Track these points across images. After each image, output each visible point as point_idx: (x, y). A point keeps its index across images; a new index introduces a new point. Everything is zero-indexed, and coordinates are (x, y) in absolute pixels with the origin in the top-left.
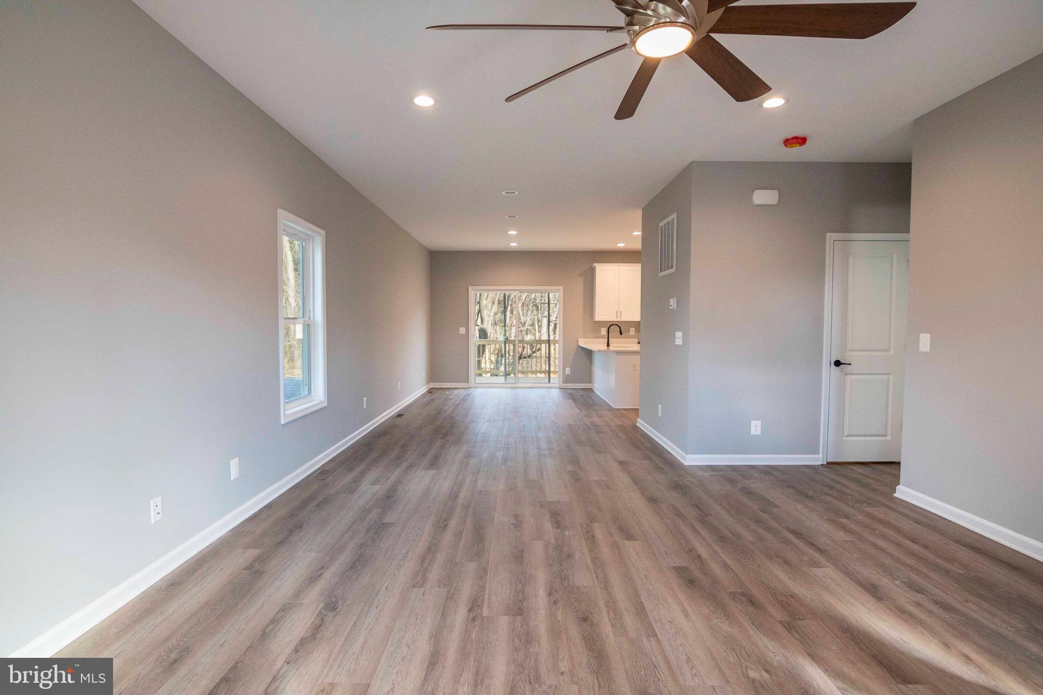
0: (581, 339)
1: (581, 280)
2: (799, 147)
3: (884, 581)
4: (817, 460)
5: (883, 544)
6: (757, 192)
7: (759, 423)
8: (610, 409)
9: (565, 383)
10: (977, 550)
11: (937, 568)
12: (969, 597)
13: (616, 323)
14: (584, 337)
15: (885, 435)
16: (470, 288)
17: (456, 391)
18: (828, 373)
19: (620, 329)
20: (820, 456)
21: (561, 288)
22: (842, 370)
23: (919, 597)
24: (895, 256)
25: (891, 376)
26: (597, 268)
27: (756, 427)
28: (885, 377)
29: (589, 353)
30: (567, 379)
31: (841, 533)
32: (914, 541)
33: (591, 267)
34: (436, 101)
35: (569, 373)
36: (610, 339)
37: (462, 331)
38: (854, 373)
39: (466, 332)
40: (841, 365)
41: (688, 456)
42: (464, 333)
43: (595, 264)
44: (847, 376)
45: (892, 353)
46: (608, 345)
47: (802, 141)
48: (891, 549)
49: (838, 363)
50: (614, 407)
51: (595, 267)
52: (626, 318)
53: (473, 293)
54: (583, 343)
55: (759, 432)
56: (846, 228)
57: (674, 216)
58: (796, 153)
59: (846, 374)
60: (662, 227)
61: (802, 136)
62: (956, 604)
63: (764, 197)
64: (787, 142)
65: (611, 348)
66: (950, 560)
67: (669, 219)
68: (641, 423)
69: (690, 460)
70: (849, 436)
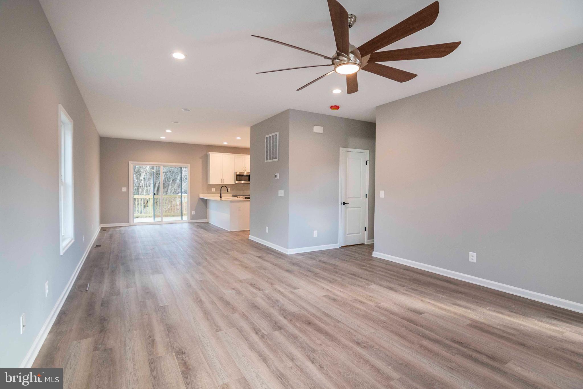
0: (201, 194)
1: (200, 161)
2: (336, 110)
3: (392, 285)
4: (338, 246)
5: (382, 273)
6: (315, 126)
7: (316, 231)
8: (228, 232)
9: (192, 220)
10: (408, 270)
11: (403, 278)
12: (417, 285)
13: (225, 185)
14: (202, 193)
15: (359, 233)
16: (130, 162)
17: (122, 228)
18: (341, 207)
19: (221, 188)
20: (339, 244)
21: (189, 165)
22: (345, 206)
23: (405, 288)
24: (362, 159)
25: (361, 208)
26: (210, 154)
27: (315, 234)
28: (359, 208)
29: (205, 202)
30: (193, 217)
31: (367, 272)
32: (390, 270)
33: (206, 154)
34: (186, 56)
35: (194, 214)
36: (222, 194)
37: (124, 189)
38: (349, 207)
39: (127, 190)
40: (345, 204)
41: (289, 250)
42: (126, 191)
43: (210, 153)
44: (347, 209)
45: (361, 199)
46: (221, 197)
47: (337, 107)
48: (387, 275)
49: (344, 203)
50: (229, 231)
51: (209, 154)
52: (226, 182)
53: (131, 165)
54: (202, 196)
55: (317, 236)
56: (346, 147)
57: (277, 133)
58: (335, 112)
59: (347, 208)
60: (267, 138)
61: (338, 106)
62: (415, 288)
63: (318, 129)
64: (332, 107)
65: (222, 199)
66: (404, 275)
67: (274, 134)
68: (251, 237)
69: (290, 252)
70: (348, 234)
